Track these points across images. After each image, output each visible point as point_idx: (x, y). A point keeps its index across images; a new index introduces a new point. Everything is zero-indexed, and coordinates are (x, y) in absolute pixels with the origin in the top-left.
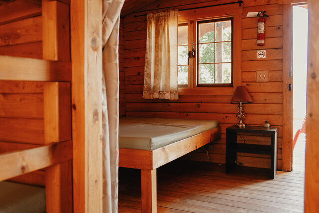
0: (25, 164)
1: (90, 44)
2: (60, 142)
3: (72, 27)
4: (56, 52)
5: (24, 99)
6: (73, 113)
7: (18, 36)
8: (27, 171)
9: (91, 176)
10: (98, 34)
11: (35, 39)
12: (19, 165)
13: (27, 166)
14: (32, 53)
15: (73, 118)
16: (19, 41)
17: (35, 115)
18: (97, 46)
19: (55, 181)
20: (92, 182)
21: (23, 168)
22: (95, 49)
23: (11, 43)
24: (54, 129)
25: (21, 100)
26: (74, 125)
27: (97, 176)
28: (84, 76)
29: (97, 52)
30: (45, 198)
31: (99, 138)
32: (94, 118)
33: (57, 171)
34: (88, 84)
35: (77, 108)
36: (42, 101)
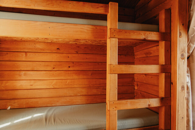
0: (150, 104)
1: (180, 56)
2: (165, 97)
3: (172, 50)
4: (164, 61)
5: (152, 77)
6: (172, 86)
7: (151, 53)
8: (150, 107)
9: (179, 115)
10: (185, 52)
11: (157, 55)
12: (148, 104)
13: (151, 104)
14: (156, 60)
15: (172, 88)
16: (151, 55)
17: (156, 84)
18: (184, 57)
19: (163, 113)
20: (180, 118)
21: (149, 105)
22: (183, 59)
23: (148, 56)
24: (163, 92)
25: (151, 77)
26: (172, 91)
27: (183, 115)
28: (177, 71)
29: (184, 60)
30: (158, 118)
31: (184, 98)
32: (182, 89)
33: (163, 109)
34: (179, 74)
35: (173, 84)
36: (158, 79)
